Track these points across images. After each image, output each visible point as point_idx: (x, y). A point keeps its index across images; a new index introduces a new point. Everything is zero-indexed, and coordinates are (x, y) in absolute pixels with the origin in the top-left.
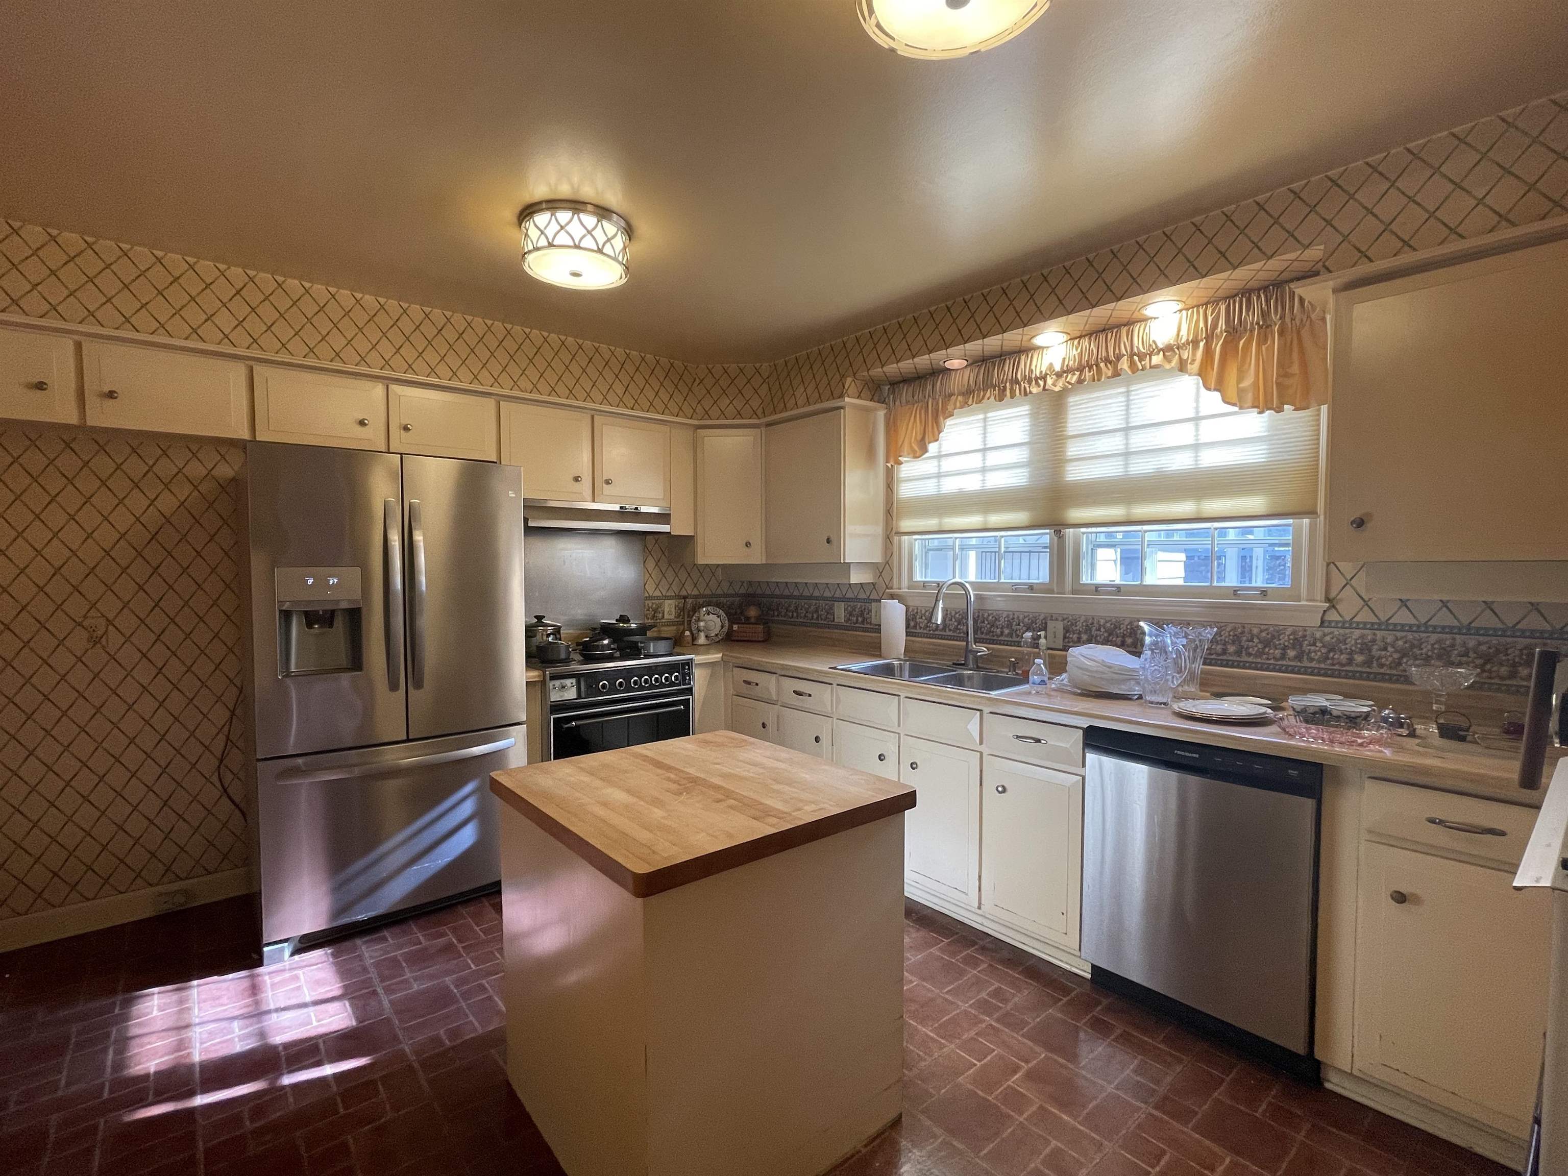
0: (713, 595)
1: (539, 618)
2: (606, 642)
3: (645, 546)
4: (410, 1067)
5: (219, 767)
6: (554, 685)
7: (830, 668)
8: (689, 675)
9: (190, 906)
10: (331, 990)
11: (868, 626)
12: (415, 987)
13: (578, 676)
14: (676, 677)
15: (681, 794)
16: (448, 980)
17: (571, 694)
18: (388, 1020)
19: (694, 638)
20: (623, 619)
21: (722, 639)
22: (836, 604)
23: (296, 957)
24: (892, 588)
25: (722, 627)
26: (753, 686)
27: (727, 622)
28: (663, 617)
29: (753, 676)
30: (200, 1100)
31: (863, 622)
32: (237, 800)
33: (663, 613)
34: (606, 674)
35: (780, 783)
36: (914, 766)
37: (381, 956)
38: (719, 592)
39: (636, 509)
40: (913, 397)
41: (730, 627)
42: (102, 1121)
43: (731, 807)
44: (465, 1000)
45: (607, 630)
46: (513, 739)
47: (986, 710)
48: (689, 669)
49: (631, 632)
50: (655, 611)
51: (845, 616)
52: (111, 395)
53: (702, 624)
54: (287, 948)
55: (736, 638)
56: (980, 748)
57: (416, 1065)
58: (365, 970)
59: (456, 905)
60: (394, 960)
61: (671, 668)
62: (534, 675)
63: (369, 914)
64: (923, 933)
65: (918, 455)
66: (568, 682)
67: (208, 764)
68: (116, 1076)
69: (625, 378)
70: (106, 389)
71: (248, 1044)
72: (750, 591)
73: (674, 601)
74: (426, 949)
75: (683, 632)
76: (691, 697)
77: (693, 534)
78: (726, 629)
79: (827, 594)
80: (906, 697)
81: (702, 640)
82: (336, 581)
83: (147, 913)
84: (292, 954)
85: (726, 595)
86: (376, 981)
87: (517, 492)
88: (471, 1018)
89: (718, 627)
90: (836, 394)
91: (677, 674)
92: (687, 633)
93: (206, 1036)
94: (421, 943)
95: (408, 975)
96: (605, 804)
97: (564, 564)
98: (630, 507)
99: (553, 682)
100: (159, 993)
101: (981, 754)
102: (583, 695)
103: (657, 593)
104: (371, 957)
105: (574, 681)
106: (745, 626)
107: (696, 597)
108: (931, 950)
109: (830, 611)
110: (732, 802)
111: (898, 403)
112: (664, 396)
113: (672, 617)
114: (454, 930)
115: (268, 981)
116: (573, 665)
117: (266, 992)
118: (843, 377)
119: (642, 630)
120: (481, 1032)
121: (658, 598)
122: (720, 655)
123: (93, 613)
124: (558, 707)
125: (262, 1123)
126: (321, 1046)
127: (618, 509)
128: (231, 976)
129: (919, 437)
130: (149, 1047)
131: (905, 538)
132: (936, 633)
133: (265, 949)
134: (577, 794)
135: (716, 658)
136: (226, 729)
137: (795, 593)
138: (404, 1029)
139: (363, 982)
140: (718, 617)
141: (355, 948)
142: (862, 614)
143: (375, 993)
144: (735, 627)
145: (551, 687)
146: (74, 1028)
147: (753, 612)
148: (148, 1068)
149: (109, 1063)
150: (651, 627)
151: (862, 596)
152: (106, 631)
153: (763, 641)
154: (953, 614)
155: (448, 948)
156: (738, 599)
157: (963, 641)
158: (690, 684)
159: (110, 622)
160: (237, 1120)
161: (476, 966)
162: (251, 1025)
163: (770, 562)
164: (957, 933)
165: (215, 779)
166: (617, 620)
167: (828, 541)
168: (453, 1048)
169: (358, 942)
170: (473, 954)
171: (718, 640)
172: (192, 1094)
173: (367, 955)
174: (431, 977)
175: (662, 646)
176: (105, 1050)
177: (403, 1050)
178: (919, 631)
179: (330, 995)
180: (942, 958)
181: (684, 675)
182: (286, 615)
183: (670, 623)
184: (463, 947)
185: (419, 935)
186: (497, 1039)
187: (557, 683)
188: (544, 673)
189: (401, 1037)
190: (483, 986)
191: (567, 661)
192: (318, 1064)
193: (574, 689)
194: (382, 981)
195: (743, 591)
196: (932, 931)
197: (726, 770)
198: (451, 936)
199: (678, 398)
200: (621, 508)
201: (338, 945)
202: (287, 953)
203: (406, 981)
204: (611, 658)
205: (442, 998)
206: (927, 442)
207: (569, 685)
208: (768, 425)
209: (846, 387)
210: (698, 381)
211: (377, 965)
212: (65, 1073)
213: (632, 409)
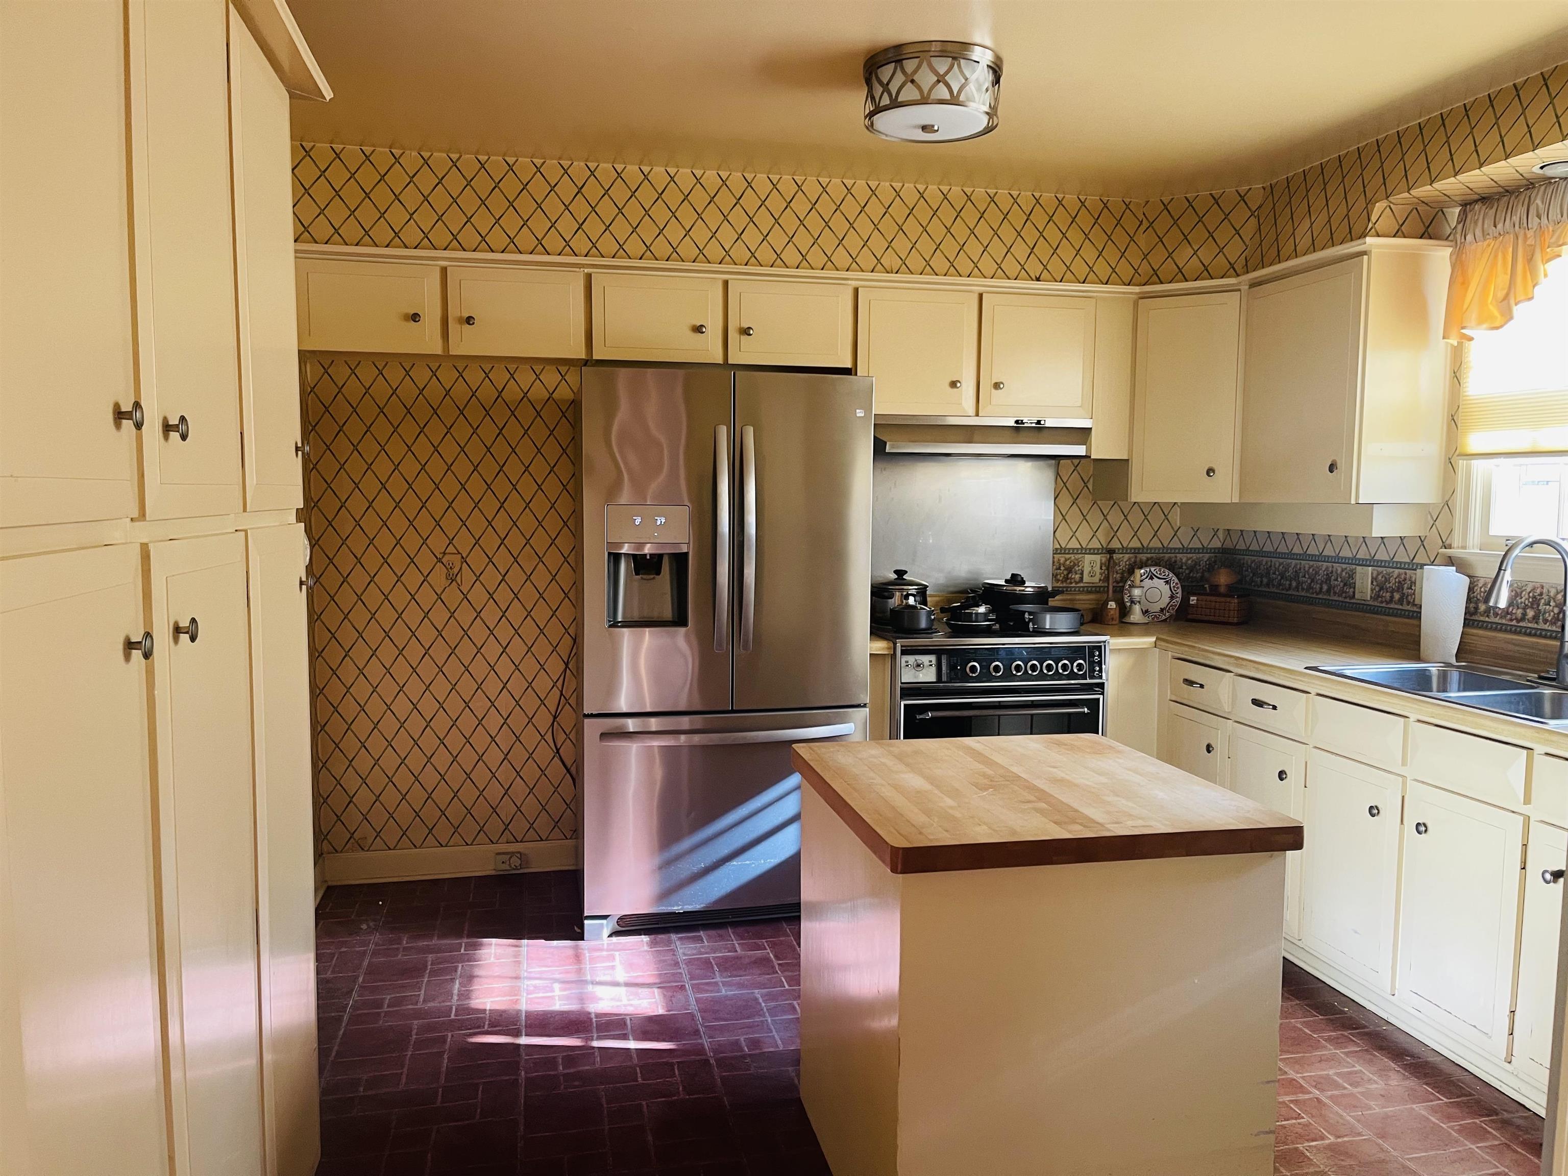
0: (1165, 549)
1: (900, 573)
2: (982, 609)
3: (1058, 473)
4: (707, 1061)
5: (553, 724)
6: (907, 662)
7: (1306, 668)
8: (1100, 664)
9: (526, 871)
10: (643, 976)
11: (1409, 608)
12: (723, 992)
13: (938, 652)
14: (1079, 665)
15: (986, 789)
16: (757, 993)
17: (928, 675)
18: (692, 1016)
19: (1124, 611)
20: (1016, 580)
21: (1171, 616)
22: (1359, 569)
23: (615, 939)
24: (1450, 547)
25: (1172, 597)
26: (1195, 689)
27: (1180, 591)
28: (1081, 579)
29: (1196, 673)
30: (524, 1040)
31: (1400, 601)
32: (569, 764)
33: (1082, 574)
34: (974, 654)
35: (1118, 796)
36: (1422, 829)
37: (694, 955)
38: (1175, 544)
39: (1039, 422)
40: (1495, 226)
41: (1185, 599)
42: (450, 1034)
43: (1037, 810)
44: (771, 1016)
45: (989, 593)
46: (852, 725)
47: (1539, 749)
48: (1100, 656)
49: (1023, 599)
50: (1070, 570)
51: (1372, 590)
52: (469, 320)
53: (1137, 592)
54: (607, 927)
55: (1194, 617)
56: (1525, 809)
57: (712, 1061)
58: (677, 964)
59: (778, 920)
60: (707, 962)
61: (1076, 652)
62: (880, 646)
63: (686, 907)
64: (1412, 1083)
65: (1497, 324)
66: (925, 659)
67: (543, 720)
68: (461, 1003)
69: (1030, 234)
70: (466, 315)
71: (565, 1004)
72: (1228, 544)
73: (1098, 557)
74: (738, 958)
75: (1106, 603)
76: (1101, 697)
77: (1126, 458)
78: (1178, 600)
79: (1346, 553)
80: (1419, 721)
81: (1136, 615)
82: (663, 521)
83: (488, 870)
84: (610, 936)
85: (1184, 550)
86: (686, 978)
87: (868, 408)
88: (774, 1033)
89: (1166, 600)
90: (1356, 230)
91: (1081, 661)
92: (1112, 605)
93: (532, 988)
94: (736, 951)
95: (718, 979)
96: (896, 787)
97: (940, 501)
98: (1029, 420)
99: (906, 658)
100: (496, 945)
101: (1527, 819)
102: (944, 678)
103: (1074, 544)
104: (685, 954)
105: (933, 658)
106: (1209, 598)
107: (1136, 551)
108: (1414, 1106)
109: (1349, 582)
110: (1043, 805)
111: (1469, 237)
112: (1089, 253)
113: (1096, 579)
114: (773, 946)
115: (587, 955)
116: (937, 637)
117: (585, 964)
118: (1369, 204)
119: (1042, 597)
120: (781, 1049)
121: (1073, 551)
122: (1153, 639)
123: (451, 549)
124: (909, 691)
125: (572, 1070)
126: (628, 1022)
127: (1012, 424)
128: (555, 943)
129: (1501, 294)
130: (486, 986)
131: (1476, 464)
132: (1521, 624)
133: (586, 922)
134: (872, 774)
135: (1144, 643)
136: (559, 684)
137: (1295, 551)
138: (706, 1027)
139: (673, 974)
140: (1167, 582)
141: (670, 942)
142: (1400, 588)
143: (682, 988)
144: (1193, 600)
145: (903, 664)
146: (430, 957)
147: (1223, 579)
148: (485, 1003)
149: (456, 992)
150: (1055, 593)
151: (1402, 557)
152: (461, 568)
153: (1237, 624)
154: (1552, 594)
155: (763, 962)
156: (1207, 556)
157: (1555, 638)
158: (1101, 677)
159: (464, 560)
160: (552, 1062)
161: (790, 986)
162: (569, 989)
163: (1243, 501)
164: (1471, 1095)
165: (549, 737)
166: (1006, 581)
167: (1332, 468)
168: (750, 1055)
169: (673, 936)
170: (790, 974)
171: (1164, 617)
172: (517, 1034)
173: (681, 951)
174: (741, 986)
175: (1063, 621)
176: (453, 980)
177: (702, 1045)
178: (1492, 619)
179: (640, 981)
180: (1428, 1119)
181: (1092, 664)
182: (615, 558)
183: (1091, 589)
184: (779, 964)
185: (735, 942)
186: (796, 1059)
187: (911, 659)
188: (895, 644)
189: (702, 1033)
190: (794, 1008)
191: (929, 631)
192: (624, 1037)
193: (933, 669)
194: (692, 979)
195: (1217, 544)
196: (1427, 1084)
197: (1060, 774)
198: (769, 951)
199: (1112, 254)
200: (1017, 422)
201: (653, 936)
202: (606, 932)
203: (716, 983)
204: (988, 632)
205: (748, 1008)
206: (1512, 302)
207: (927, 663)
208: (1254, 285)
209: (1374, 219)
210: (1145, 224)
211: (689, 962)
212: (423, 992)
213: (1038, 279)
